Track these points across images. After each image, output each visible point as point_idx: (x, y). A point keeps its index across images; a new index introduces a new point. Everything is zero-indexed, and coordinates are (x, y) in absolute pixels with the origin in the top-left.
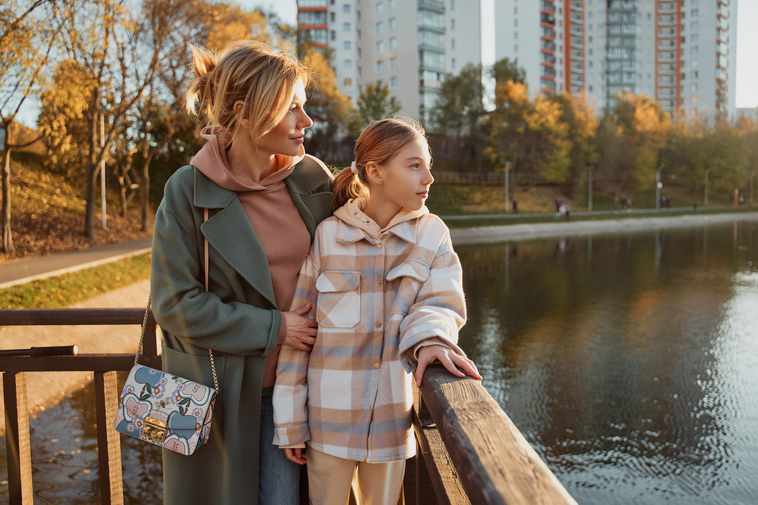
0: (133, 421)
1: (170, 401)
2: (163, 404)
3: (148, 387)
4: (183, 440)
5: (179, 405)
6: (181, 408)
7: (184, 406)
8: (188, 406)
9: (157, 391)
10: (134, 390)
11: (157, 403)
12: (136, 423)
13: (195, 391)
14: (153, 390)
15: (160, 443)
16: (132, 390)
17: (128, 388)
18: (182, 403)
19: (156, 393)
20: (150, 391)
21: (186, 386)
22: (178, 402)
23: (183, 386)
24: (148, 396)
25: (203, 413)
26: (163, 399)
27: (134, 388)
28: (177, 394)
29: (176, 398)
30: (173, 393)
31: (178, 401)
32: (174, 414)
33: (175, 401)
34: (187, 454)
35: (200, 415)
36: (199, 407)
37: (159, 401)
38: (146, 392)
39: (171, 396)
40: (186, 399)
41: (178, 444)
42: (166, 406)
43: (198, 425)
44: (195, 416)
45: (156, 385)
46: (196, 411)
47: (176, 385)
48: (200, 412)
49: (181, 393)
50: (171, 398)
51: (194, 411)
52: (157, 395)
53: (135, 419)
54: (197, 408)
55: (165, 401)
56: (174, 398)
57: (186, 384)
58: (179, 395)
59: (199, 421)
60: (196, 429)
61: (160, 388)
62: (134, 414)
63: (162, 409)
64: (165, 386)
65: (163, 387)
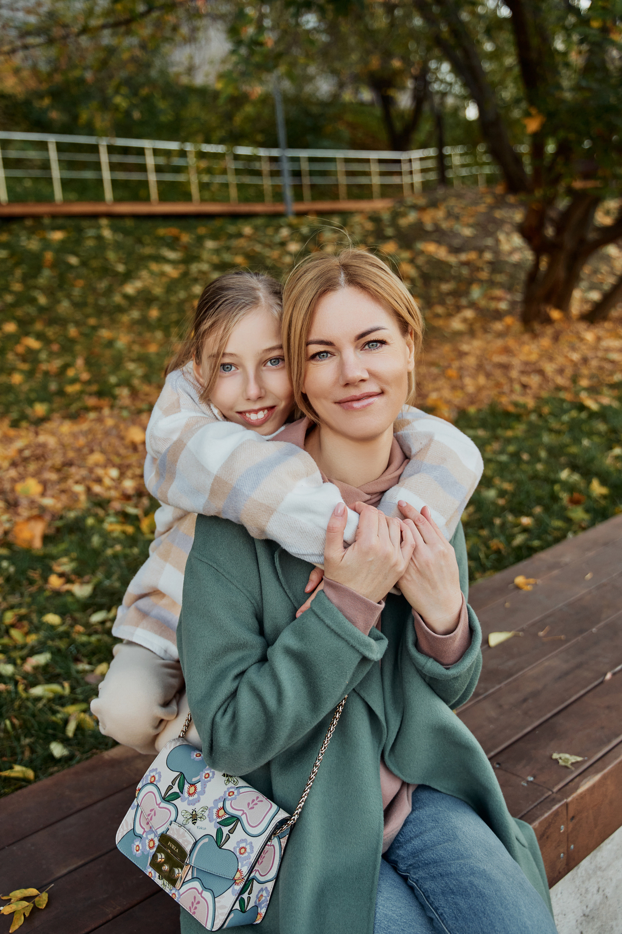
0: (144, 835)
1: (206, 813)
2: (194, 818)
3: (182, 780)
4: (207, 895)
5: (219, 826)
6: (219, 832)
7: (225, 830)
8: (232, 831)
9: (192, 790)
10: (159, 781)
11: (187, 812)
12: (147, 841)
13: (251, 806)
14: (187, 786)
15: (173, 891)
16: (157, 779)
17: (152, 774)
18: (224, 823)
19: (190, 794)
20: (181, 788)
21: (239, 793)
22: (219, 820)
23: (236, 793)
24: (176, 796)
25: (252, 851)
26: (198, 807)
27: (160, 776)
28: (221, 805)
29: (218, 811)
30: (216, 801)
31: (218, 817)
32: (206, 840)
33: (215, 817)
34: (209, 927)
35: (246, 854)
36: (250, 839)
37: (190, 809)
38: (176, 789)
39: (210, 805)
40: (233, 817)
41: (198, 903)
42: (198, 822)
43: (238, 875)
44: (238, 854)
45: (194, 780)
46: (242, 845)
47: (225, 788)
48: (248, 850)
49: (228, 804)
50: (210, 809)
51: (238, 843)
52: (191, 798)
53: (148, 833)
54: (244, 841)
55: (199, 812)
56: (215, 811)
57: (242, 790)
58: (223, 808)
59: (242, 866)
60: (234, 881)
61: (199, 785)
62: (148, 823)
63: (190, 825)
64: (208, 784)
65: (204, 786)
